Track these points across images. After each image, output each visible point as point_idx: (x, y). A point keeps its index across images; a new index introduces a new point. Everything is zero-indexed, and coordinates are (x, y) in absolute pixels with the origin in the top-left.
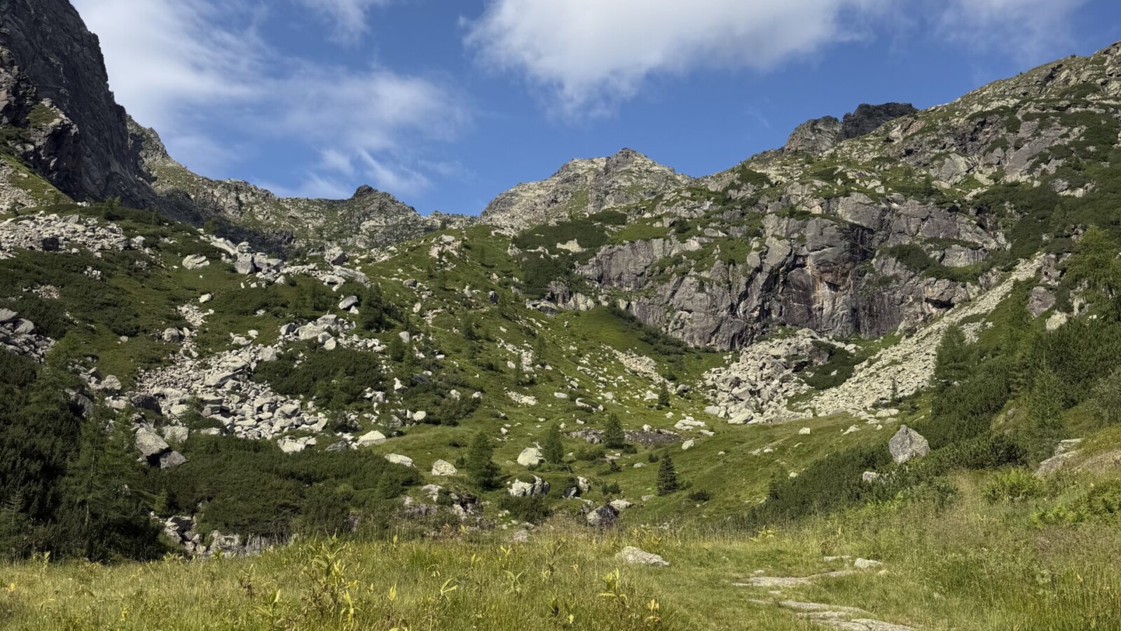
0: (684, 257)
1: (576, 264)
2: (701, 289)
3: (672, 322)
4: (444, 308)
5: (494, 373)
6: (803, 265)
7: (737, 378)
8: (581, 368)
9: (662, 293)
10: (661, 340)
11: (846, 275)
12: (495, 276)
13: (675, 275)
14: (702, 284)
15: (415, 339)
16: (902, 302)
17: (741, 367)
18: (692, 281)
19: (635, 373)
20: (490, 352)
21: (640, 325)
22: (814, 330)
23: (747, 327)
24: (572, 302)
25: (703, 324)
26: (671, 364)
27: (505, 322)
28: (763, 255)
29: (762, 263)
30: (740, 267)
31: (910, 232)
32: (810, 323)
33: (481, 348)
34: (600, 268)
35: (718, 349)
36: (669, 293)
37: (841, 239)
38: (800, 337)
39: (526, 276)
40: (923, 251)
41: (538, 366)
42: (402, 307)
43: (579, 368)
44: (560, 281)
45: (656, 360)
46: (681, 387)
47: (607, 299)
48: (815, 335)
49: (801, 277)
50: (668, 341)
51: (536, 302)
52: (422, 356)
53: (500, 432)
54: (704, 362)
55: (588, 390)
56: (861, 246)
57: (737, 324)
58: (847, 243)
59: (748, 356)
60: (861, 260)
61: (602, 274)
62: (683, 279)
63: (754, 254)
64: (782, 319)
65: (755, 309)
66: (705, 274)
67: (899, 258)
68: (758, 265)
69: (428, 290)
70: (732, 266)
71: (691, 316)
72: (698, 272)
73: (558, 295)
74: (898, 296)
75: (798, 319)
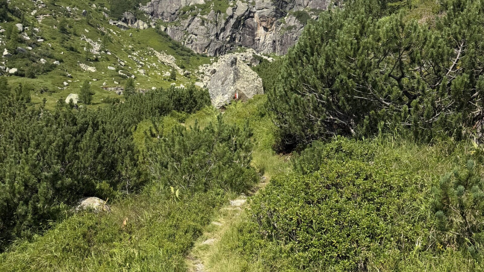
0: (196, 7)
1: (140, 4)
2: (203, 24)
3: (187, 40)
4: (50, 14)
5: (74, 52)
6: (253, 17)
7: (215, 70)
8: (130, 56)
9: (183, 24)
10: (181, 48)
11: (272, 24)
12: (94, 6)
13: (190, 16)
14: (203, 22)
15: (27, 29)
16: (296, 39)
17: (218, 65)
18: (198, 20)
19: (163, 63)
20: (74, 41)
21: (170, 40)
22: (255, 50)
23: (223, 46)
24: (136, 24)
25: (202, 42)
26: (183, 60)
27: (89, 27)
28: (234, 9)
29: (233, 13)
30: (222, 15)
31: (304, 5)
32: (253, 46)
33: (69, 38)
34: (152, 8)
35: (208, 55)
36: (187, 25)
37: (272, 5)
38: (248, 53)
39: (111, 7)
40: (308, 15)
41: (103, 52)
42: (24, 11)
43: (129, 56)
44: (130, 12)
45: (176, 58)
46: (186, 72)
47: (155, 25)
48: (255, 52)
49: (251, 23)
50: (183, 49)
51: (115, 22)
52: (28, 38)
53: (63, 84)
54: (201, 61)
55: (130, 67)
56: (281, 10)
57: (218, 44)
58: (274, 7)
59: (222, 60)
60: (280, 17)
61: (153, 11)
62: (194, 18)
63: (230, 9)
64: (240, 43)
65: (228, 37)
66: (205, 17)
67: (297, 17)
68: (231, 15)
69: (43, 4)
70: (219, 13)
71: (196, 37)
72: (202, 15)
73: (129, 19)
74: (295, 36)
75: (248, 44)
